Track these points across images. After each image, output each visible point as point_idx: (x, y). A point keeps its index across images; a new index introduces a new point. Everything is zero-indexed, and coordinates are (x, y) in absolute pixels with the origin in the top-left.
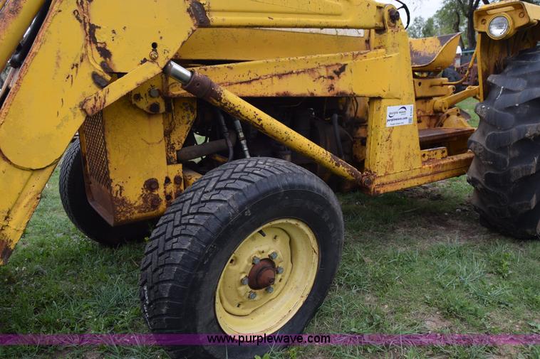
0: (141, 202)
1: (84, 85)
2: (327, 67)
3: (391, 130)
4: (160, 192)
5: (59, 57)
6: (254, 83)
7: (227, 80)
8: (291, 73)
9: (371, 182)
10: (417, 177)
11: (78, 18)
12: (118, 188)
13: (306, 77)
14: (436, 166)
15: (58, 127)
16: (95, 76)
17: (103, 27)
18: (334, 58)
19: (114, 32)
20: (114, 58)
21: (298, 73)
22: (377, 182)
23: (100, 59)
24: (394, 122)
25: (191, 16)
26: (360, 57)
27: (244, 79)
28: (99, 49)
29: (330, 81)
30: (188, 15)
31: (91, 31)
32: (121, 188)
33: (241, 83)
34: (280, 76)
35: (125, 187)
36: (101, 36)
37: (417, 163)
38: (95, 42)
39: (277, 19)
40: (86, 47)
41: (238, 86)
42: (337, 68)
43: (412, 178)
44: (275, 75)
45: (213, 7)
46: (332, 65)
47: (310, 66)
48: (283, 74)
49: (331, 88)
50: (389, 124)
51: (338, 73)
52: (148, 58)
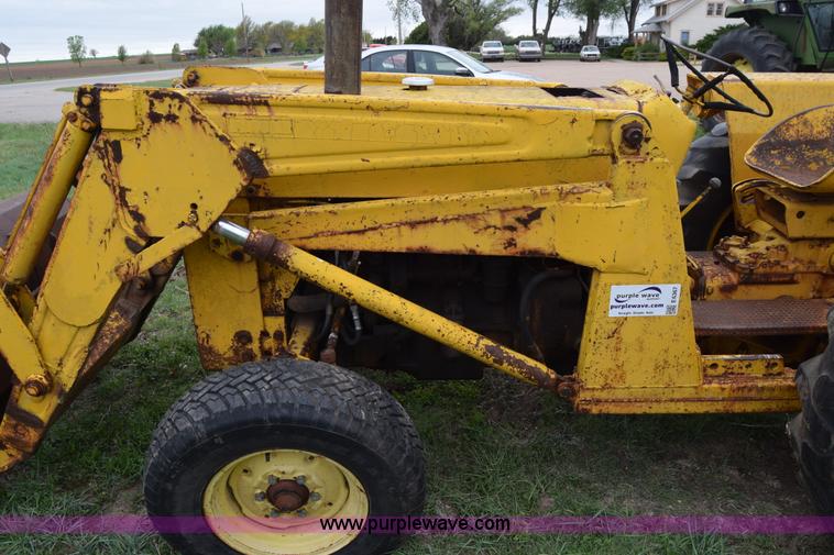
0: (230, 354)
1: (118, 251)
2: (503, 212)
3: (620, 322)
4: (255, 346)
5: (91, 223)
6: (370, 233)
7: (329, 228)
8: (434, 220)
9: (575, 394)
11: (106, 182)
12: (204, 336)
13: (461, 226)
16: (128, 241)
17: (134, 189)
18: (519, 198)
19: (146, 194)
20: (148, 221)
21: (445, 221)
22: (583, 395)
23: (133, 223)
24: (626, 310)
25: (240, 169)
26: (571, 197)
27: (355, 228)
28: (131, 213)
29: (508, 235)
30: (235, 168)
31: (121, 195)
32: (208, 336)
33: (349, 233)
34: (413, 225)
35: (213, 335)
36: (132, 199)
38: (127, 207)
39: (377, 161)
40: (117, 211)
41: (344, 237)
42: (524, 214)
43: (672, 400)
44: (406, 223)
45: (272, 153)
46: (515, 209)
47: (469, 211)
48: (420, 223)
49: (511, 243)
51: (525, 222)
52: (186, 221)
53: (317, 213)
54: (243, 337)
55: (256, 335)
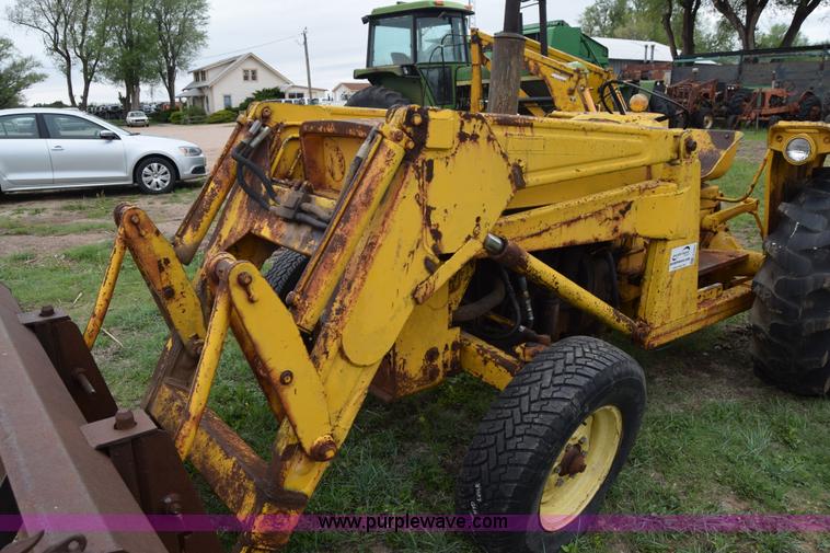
0: (421, 375)
1: (418, 272)
2: (614, 206)
3: (673, 274)
4: (439, 362)
5: (399, 246)
6: (544, 235)
7: (519, 234)
8: (579, 218)
9: (646, 335)
10: (691, 323)
11: (418, 202)
12: (401, 361)
13: (593, 222)
14: (713, 308)
15: (391, 319)
16: (427, 261)
17: (438, 208)
18: (621, 195)
19: (446, 211)
20: (444, 239)
21: (586, 218)
22: (653, 334)
23: (431, 241)
24: (678, 265)
25: (512, 182)
26: (647, 191)
27: (535, 231)
28: (432, 231)
29: (615, 223)
30: (509, 181)
31: (427, 212)
32: (405, 362)
33: (532, 236)
34: (569, 223)
35: (408, 359)
36: (435, 218)
37: (693, 308)
38: (430, 225)
39: (585, 170)
40: (422, 232)
41: (528, 240)
42: (623, 207)
43: (687, 325)
44: (564, 223)
45: (531, 168)
46: (619, 204)
47: (597, 208)
48: (572, 221)
49: (616, 230)
50: (671, 269)
51: (623, 213)
52: (472, 235)
53: (512, 222)
54: (432, 355)
55: (441, 350)
